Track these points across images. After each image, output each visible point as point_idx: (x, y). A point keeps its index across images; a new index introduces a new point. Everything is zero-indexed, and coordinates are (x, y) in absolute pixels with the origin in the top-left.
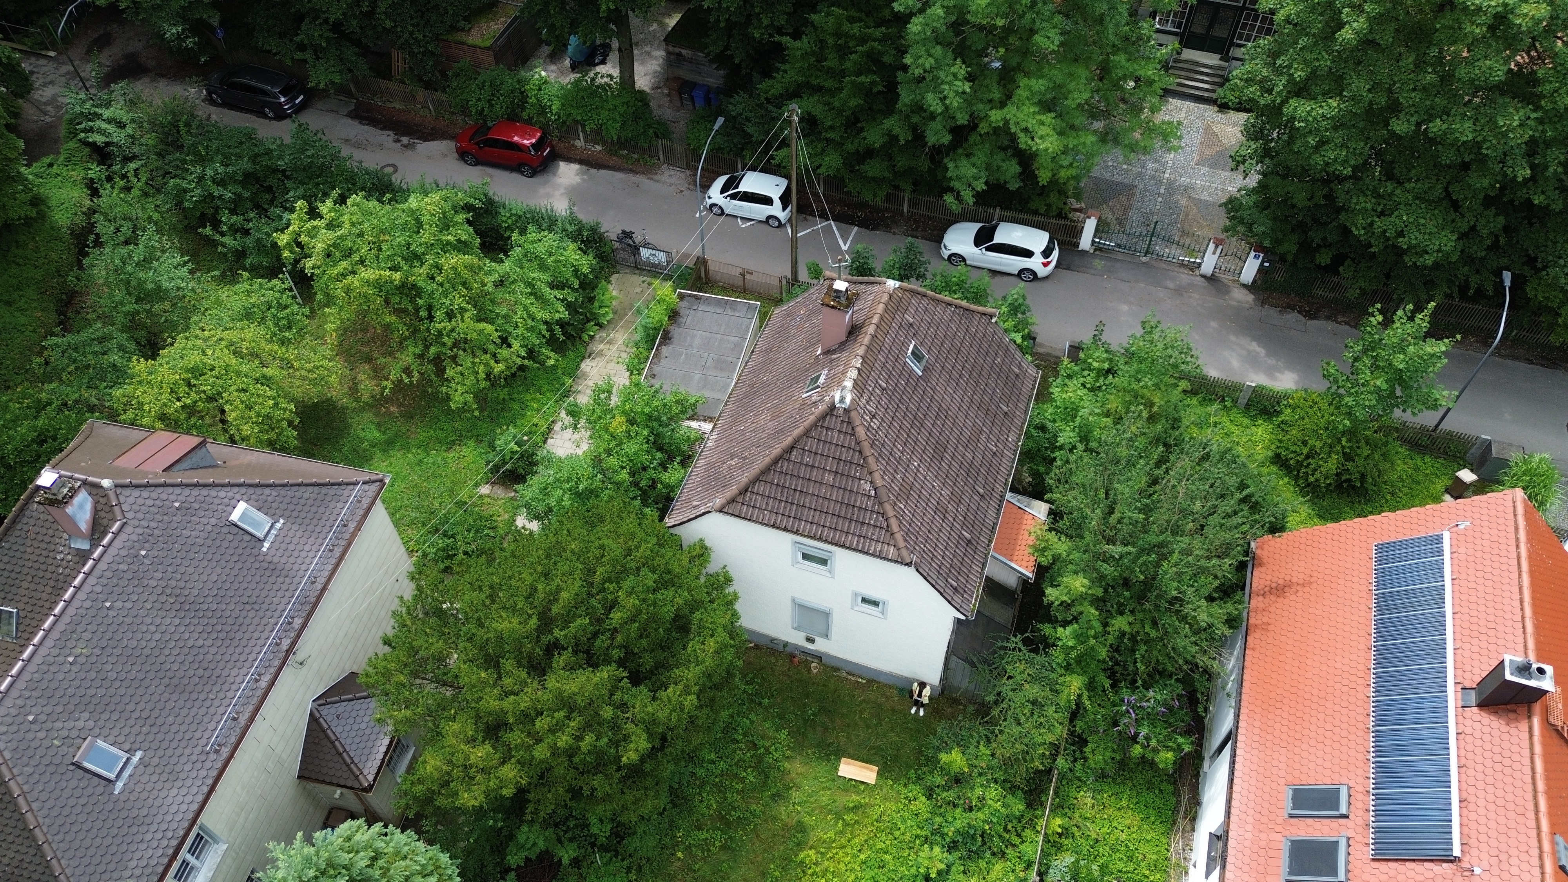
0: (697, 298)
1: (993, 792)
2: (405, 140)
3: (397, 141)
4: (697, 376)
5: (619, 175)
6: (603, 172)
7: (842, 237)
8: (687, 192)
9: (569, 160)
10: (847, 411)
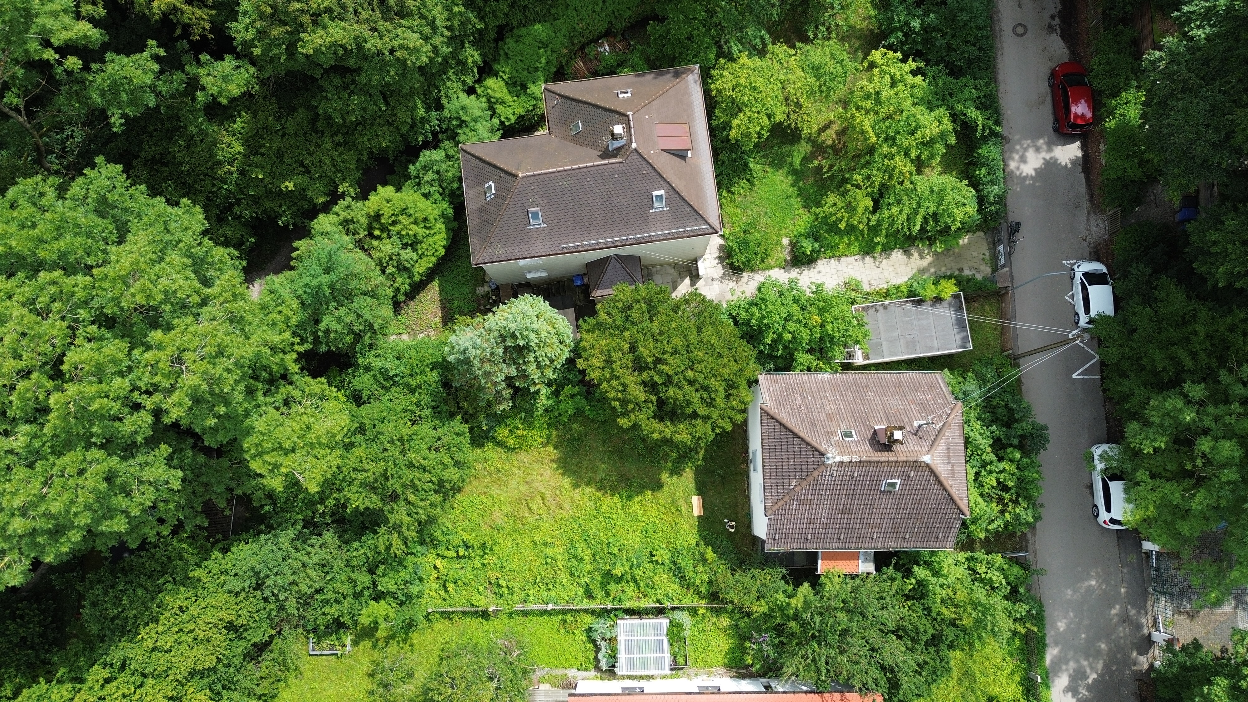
0: (961, 307)
2: (1057, 21)
3: (1053, 17)
4: (896, 334)
5: (1083, 189)
6: (1082, 176)
7: (1086, 370)
8: (1085, 244)
9: (1083, 147)
10: (824, 463)
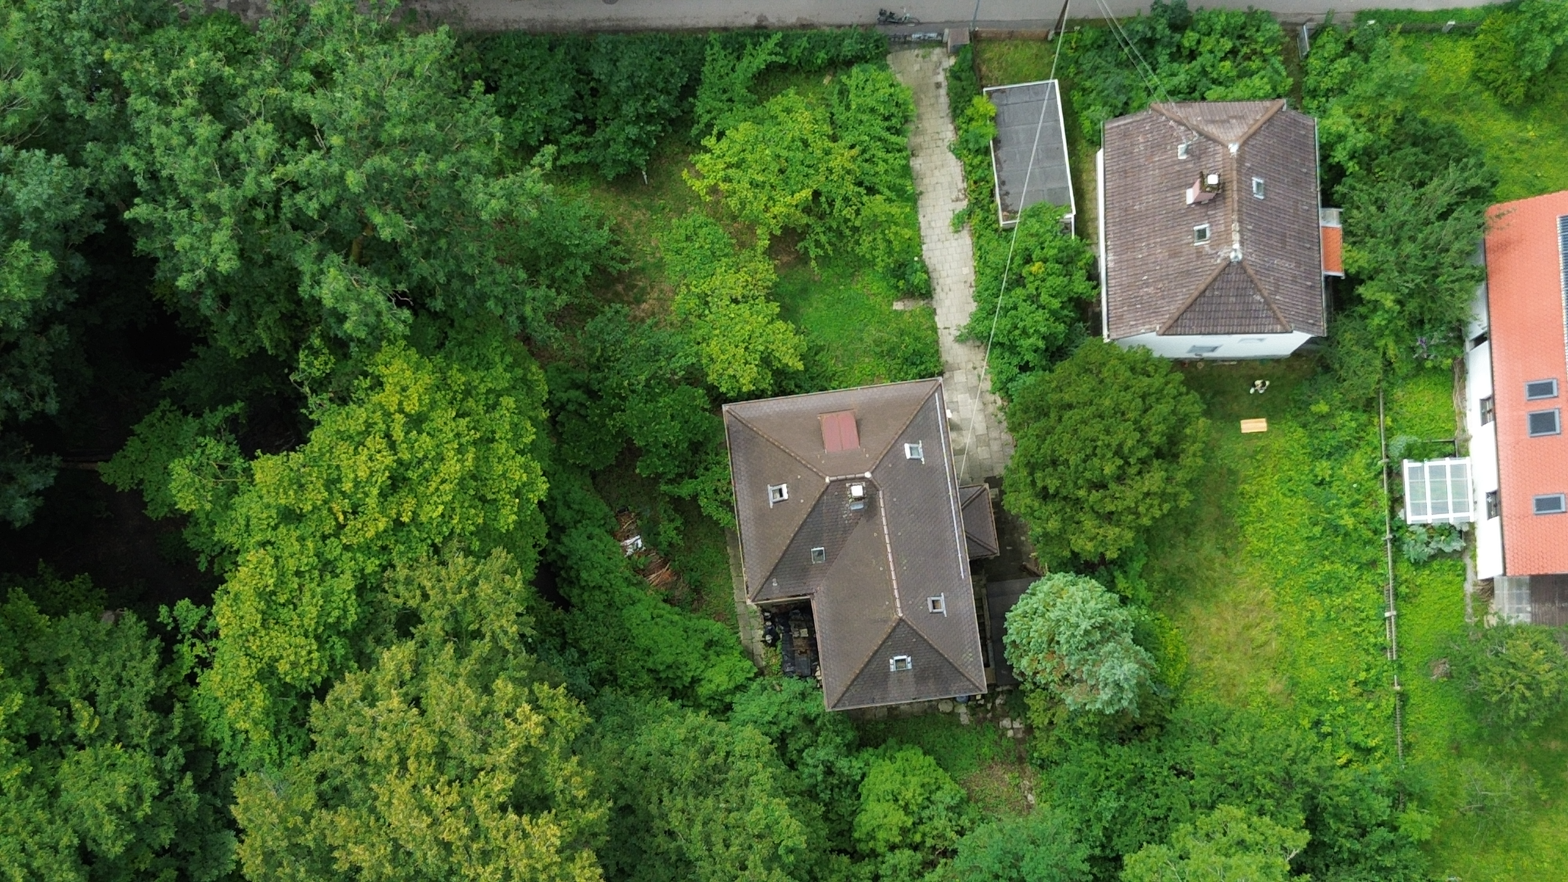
1: (1347, 415)
4: (1037, 171)
10: (1240, 263)
